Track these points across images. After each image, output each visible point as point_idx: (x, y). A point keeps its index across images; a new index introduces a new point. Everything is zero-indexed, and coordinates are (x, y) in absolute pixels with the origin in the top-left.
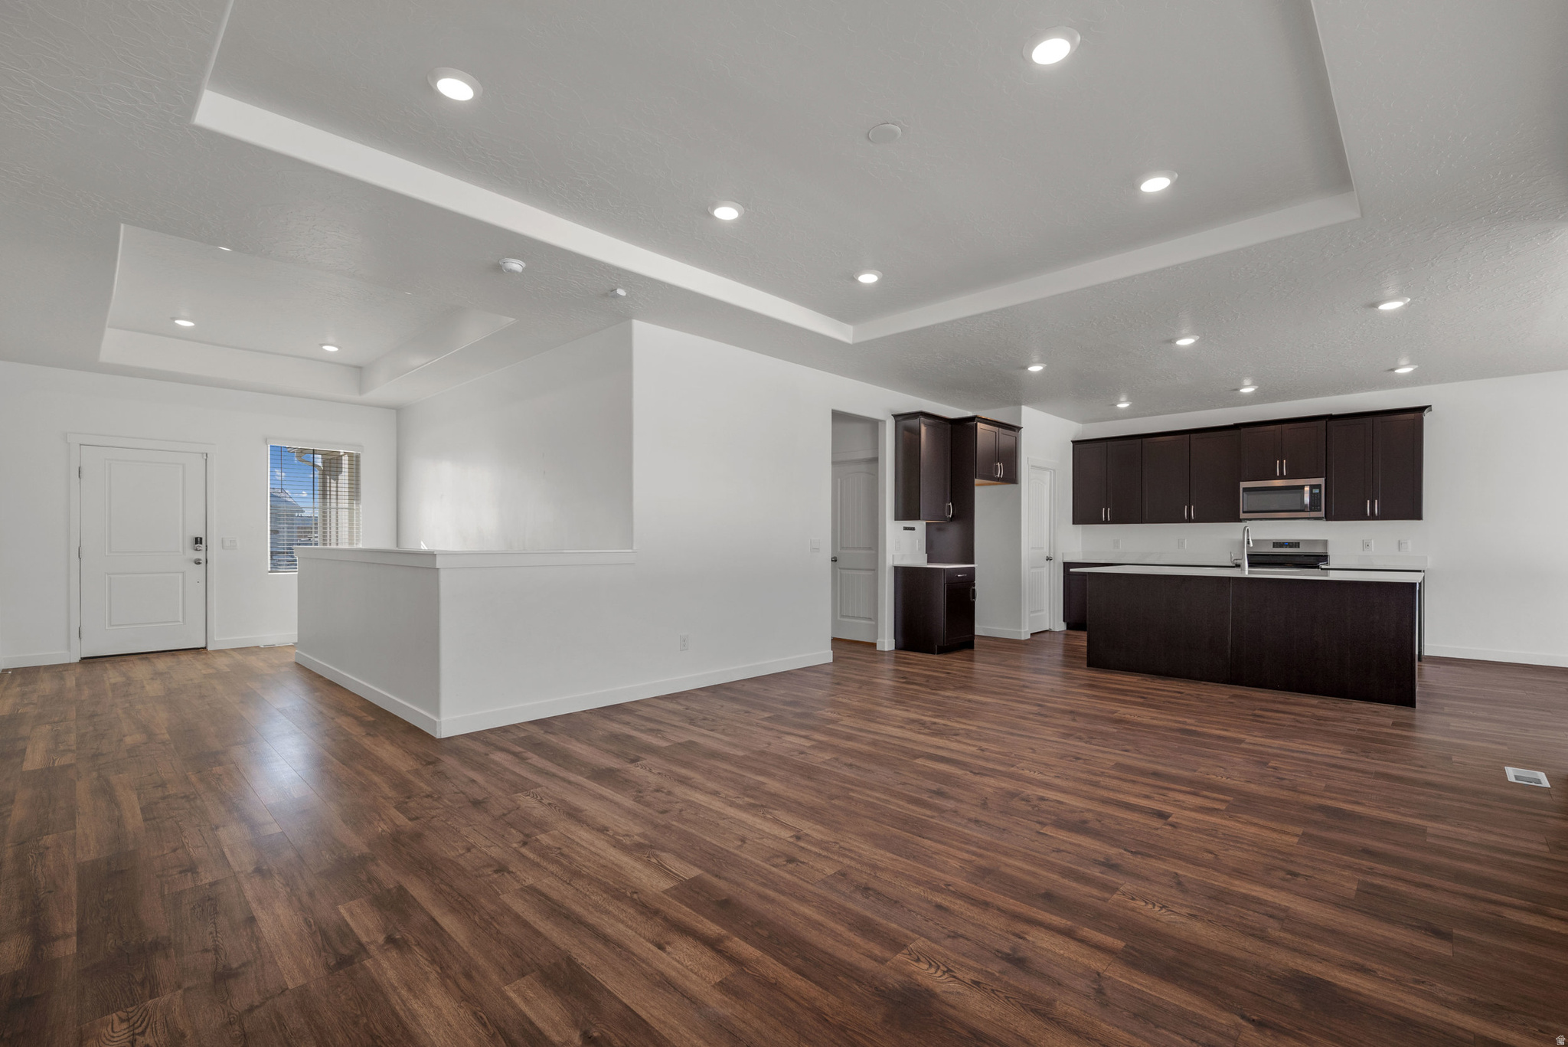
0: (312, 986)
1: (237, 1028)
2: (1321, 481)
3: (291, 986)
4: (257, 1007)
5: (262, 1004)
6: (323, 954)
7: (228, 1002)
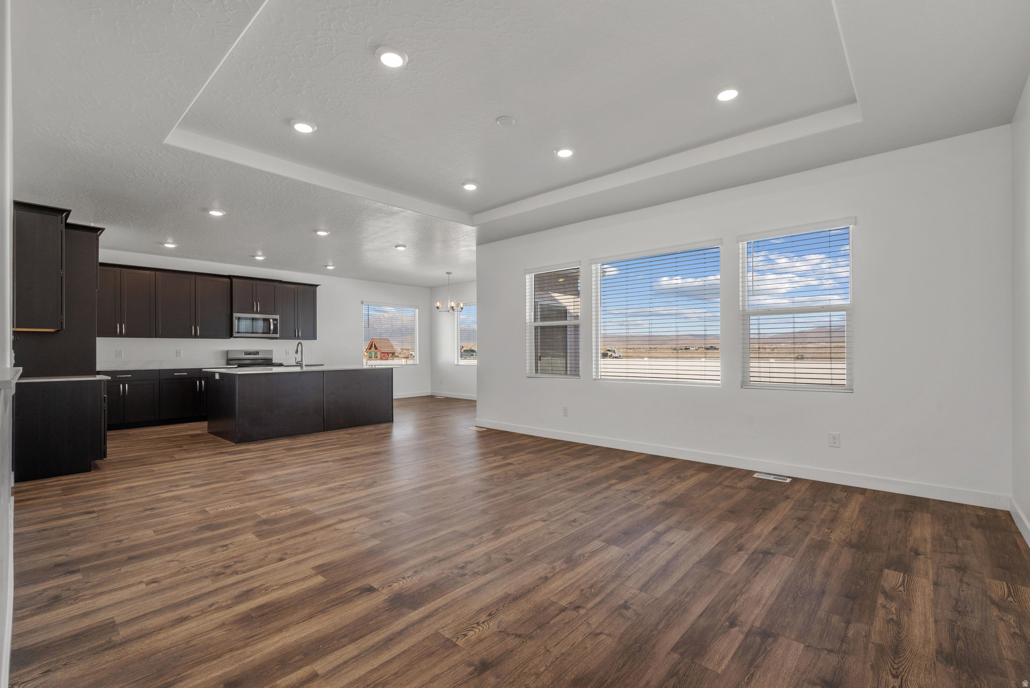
0: (793, 637)
1: (844, 648)
2: (278, 317)
3: (802, 646)
4: (827, 650)
5: (823, 649)
6: (768, 649)
7: (839, 666)
